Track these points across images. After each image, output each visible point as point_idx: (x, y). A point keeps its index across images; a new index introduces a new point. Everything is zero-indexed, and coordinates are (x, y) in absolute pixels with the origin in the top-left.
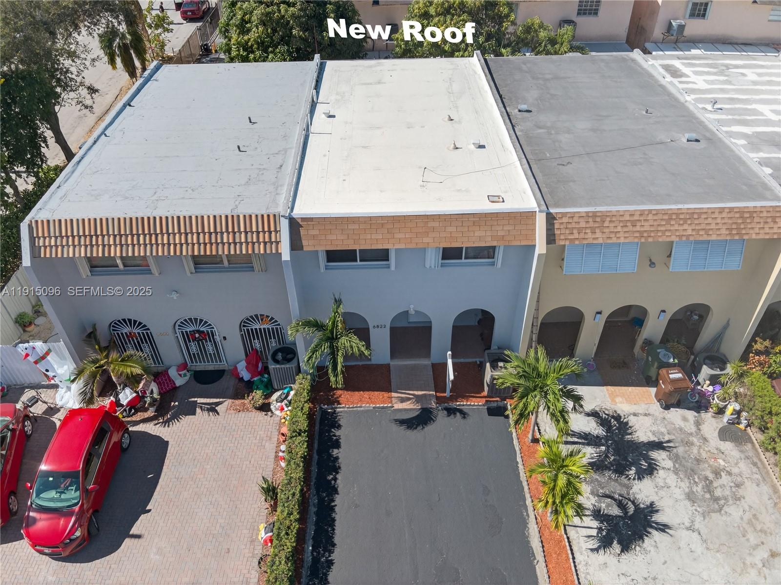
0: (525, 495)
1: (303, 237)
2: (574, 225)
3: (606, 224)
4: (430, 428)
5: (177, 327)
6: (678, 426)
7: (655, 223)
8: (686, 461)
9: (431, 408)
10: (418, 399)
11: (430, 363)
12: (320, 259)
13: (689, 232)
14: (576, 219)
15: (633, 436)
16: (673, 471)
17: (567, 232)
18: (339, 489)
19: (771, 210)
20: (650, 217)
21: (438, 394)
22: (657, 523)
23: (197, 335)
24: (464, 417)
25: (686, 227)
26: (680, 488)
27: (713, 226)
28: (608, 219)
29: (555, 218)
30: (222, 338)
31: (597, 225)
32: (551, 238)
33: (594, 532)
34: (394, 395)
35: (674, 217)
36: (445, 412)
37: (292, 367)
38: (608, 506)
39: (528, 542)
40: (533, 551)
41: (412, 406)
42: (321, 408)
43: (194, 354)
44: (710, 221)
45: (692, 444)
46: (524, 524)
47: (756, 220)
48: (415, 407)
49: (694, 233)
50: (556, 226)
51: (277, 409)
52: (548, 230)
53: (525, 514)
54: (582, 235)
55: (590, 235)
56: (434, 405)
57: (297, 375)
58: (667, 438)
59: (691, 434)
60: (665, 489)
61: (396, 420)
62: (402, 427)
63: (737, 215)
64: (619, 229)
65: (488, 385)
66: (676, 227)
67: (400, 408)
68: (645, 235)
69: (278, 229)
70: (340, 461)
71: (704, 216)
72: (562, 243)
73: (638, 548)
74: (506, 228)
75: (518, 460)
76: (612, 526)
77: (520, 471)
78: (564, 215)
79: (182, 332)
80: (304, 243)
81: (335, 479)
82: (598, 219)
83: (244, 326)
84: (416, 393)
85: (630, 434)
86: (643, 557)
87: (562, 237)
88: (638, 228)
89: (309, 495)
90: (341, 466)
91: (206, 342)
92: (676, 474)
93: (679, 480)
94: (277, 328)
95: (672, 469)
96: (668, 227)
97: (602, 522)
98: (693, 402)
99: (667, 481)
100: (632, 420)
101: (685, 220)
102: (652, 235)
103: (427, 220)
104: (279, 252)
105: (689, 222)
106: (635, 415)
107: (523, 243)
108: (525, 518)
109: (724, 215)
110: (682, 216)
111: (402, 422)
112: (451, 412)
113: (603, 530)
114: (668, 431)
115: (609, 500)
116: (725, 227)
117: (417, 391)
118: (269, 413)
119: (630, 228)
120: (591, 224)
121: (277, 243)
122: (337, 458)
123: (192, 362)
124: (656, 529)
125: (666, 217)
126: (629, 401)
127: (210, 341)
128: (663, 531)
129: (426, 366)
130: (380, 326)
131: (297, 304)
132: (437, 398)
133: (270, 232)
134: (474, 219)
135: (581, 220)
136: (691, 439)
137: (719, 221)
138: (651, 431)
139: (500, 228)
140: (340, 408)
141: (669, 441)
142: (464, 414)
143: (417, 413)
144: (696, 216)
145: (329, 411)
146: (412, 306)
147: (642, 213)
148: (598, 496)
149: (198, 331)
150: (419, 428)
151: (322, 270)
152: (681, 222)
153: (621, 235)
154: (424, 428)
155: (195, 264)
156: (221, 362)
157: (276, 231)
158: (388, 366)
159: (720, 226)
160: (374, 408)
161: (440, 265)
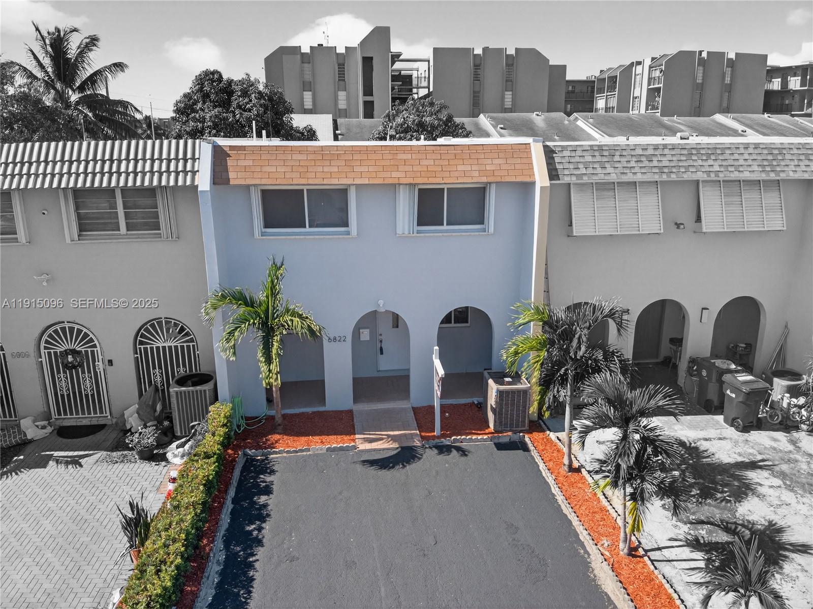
0: (575, 530)
1: (230, 169)
2: (577, 159)
3: (617, 158)
4: (413, 468)
5: (43, 345)
6: (769, 446)
7: (674, 159)
8: (798, 477)
9: (414, 446)
10: (394, 438)
11: (410, 406)
12: (255, 213)
13: (717, 168)
14: (579, 153)
15: (714, 459)
16: (786, 488)
17: (571, 166)
18: (264, 540)
19: (801, 147)
20: (666, 151)
21: (423, 434)
22: (791, 544)
23: (70, 358)
24: (466, 455)
25: (710, 162)
26: (804, 504)
27: (741, 162)
28: (618, 153)
29: (554, 152)
30: (107, 363)
31: (605, 159)
32: (553, 174)
33: (702, 564)
34: (357, 436)
35: (694, 152)
36: (436, 451)
37: (205, 391)
38: (710, 532)
39: (598, 587)
40: (609, 598)
41: (386, 446)
42: (245, 454)
43: (62, 396)
44: (736, 156)
45: (797, 461)
46: (586, 565)
47: (788, 157)
48: (391, 446)
49: (722, 169)
50: (557, 160)
51: (175, 456)
52: (548, 164)
53: (582, 551)
54: (590, 171)
55: (599, 170)
56: (417, 443)
57: (212, 403)
58: (759, 457)
59: (790, 452)
60: (784, 506)
61: (364, 462)
62: (372, 468)
63: (765, 152)
64: (633, 164)
65: (493, 410)
66: (700, 163)
67: (367, 448)
68: (666, 170)
69: (197, 156)
70: (269, 508)
71: (728, 152)
72: (567, 180)
73: (777, 576)
74: (496, 161)
75: (553, 491)
76: (725, 554)
77: (560, 502)
78: (564, 148)
79: (49, 353)
80: (232, 175)
81: (260, 529)
82: (606, 153)
83: (141, 343)
84: (391, 433)
85: (708, 457)
86: (791, 585)
87: (566, 172)
88: (655, 163)
89: (211, 550)
90: (272, 513)
91: (83, 372)
92: (792, 490)
93: (799, 496)
94: (188, 347)
95: (783, 486)
96: (691, 163)
97: (707, 552)
98: (776, 424)
99: (782, 499)
100: (703, 445)
101: (708, 155)
102: (674, 170)
103: (395, 152)
104: (196, 184)
105: (713, 157)
106: (706, 440)
107: (519, 179)
108: (583, 557)
109: (751, 150)
110: (703, 152)
111: (372, 463)
112: (443, 449)
113: (714, 561)
114: (758, 451)
115: (709, 526)
116: (756, 163)
117: (393, 431)
118: (163, 463)
119: (646, 163)
120: (598, 159)
121: (194, 173)
122: (265, 506)
123: (59, 414)
124: (793, 551)
125: (685, 152)
126: (692, 427)
127: (89, 372)
128: (805, 552)
129: (404, 410)
130: (338, 339)
131: (216, 268)
132: (422, 437)
133: (186, 161)
134: (455, 152)
135: (585, 154)
136: (791, 456)
137: (746, 156)
138: (735, 453)
139: (489, 161)
140: (276, 453)
141: (763, 460)
142: (463, 452)
143: (395, 452)
144: (719, 152)
145: (259, 458)
146: (381, 302)
147: (656, 147)
148: (691, 523)
149: (74, 352)
150: (397, 467)
151: (257, 234)
152: (704, 158)
153: (636, 170)
154: (404, 466)
155: (80, 231)
156: (101, 412)
157: (194, 159)
158: (350, 413)
159: (750, 162)
160: (328, 449)
161: (415, 231)
